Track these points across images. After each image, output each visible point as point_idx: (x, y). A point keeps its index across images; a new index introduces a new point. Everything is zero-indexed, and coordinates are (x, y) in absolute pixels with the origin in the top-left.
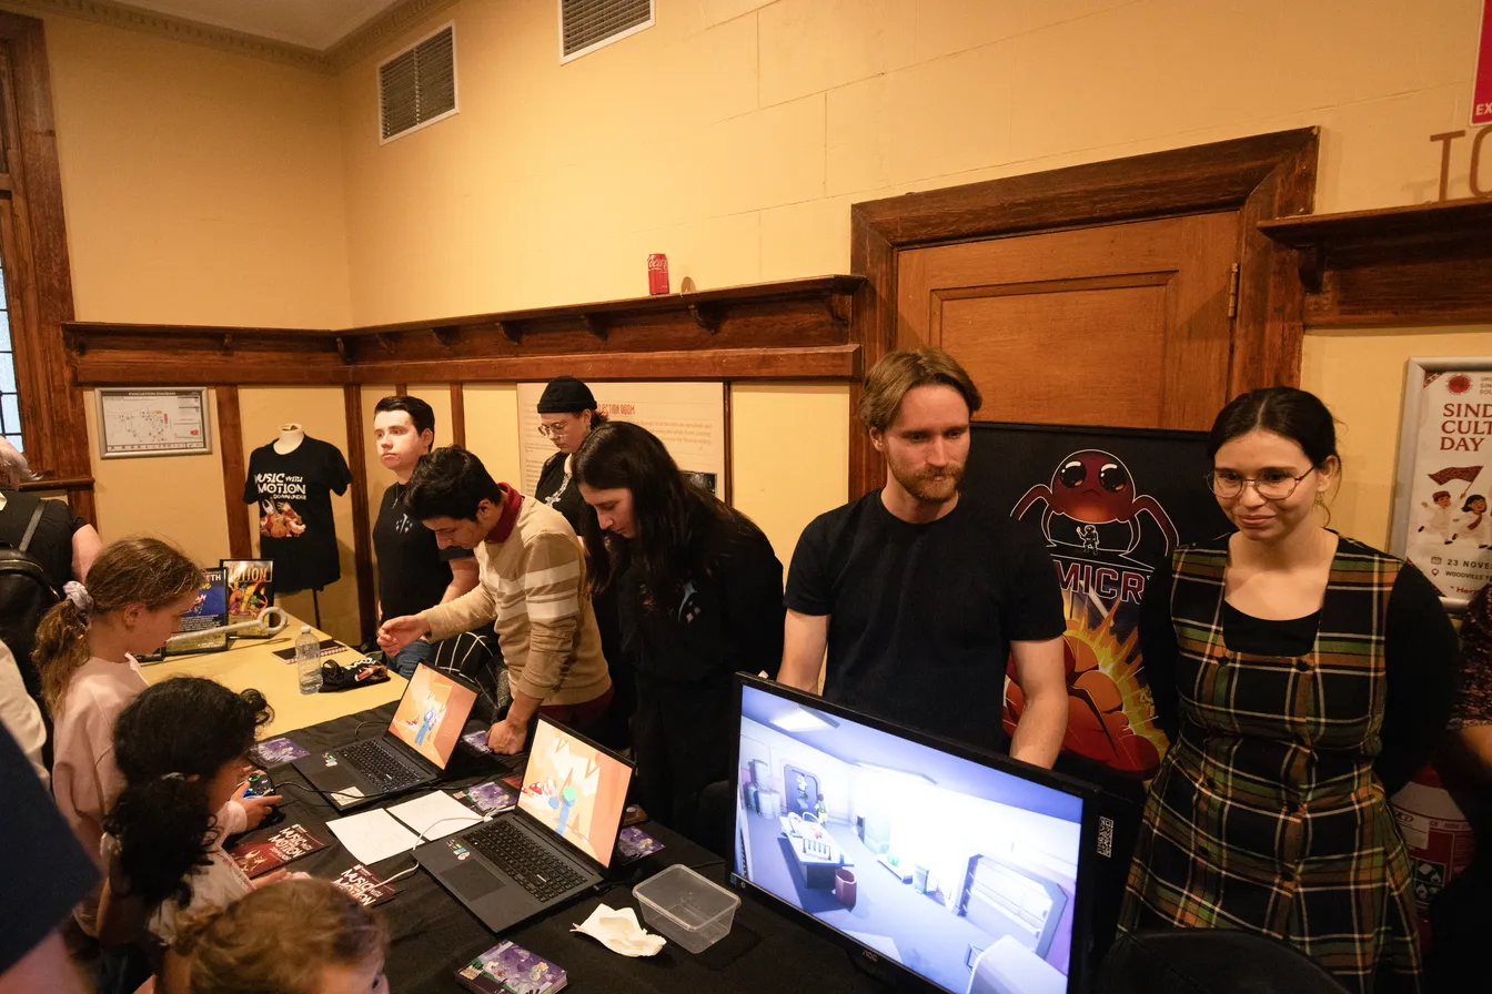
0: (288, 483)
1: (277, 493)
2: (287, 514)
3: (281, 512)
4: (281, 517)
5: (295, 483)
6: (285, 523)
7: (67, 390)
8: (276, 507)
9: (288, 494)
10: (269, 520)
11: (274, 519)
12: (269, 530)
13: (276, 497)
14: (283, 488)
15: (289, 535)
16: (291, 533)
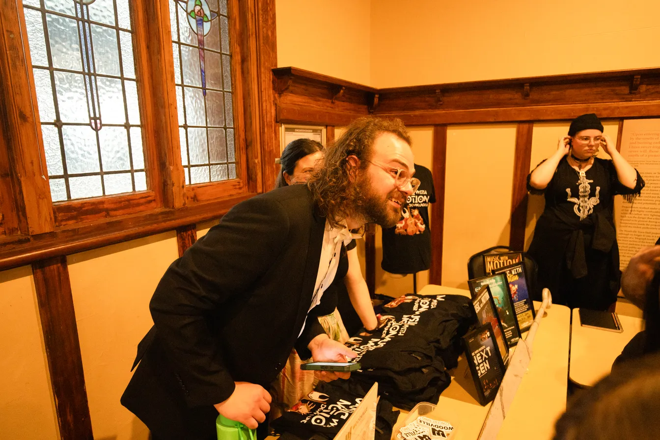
0: (418, 195)
1: (412, 203)
2: (417, 218)
3: (413, 216)
4: (413, 220)
5: (423, 195)
6: (416, 224)
7: (273, 125)
8: (411, 213)
9: (418, 203)
10: (406, 222)
11: (409, 222)
12: (406, 230)
13: (411, 205)
14: (415, 198)
15: (418, 233)
16: (420, 231)
